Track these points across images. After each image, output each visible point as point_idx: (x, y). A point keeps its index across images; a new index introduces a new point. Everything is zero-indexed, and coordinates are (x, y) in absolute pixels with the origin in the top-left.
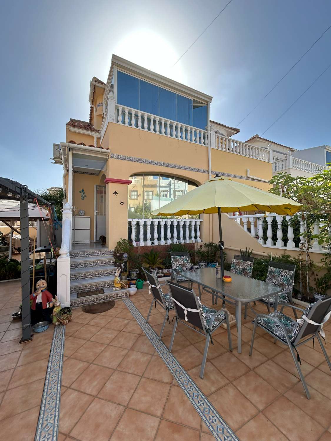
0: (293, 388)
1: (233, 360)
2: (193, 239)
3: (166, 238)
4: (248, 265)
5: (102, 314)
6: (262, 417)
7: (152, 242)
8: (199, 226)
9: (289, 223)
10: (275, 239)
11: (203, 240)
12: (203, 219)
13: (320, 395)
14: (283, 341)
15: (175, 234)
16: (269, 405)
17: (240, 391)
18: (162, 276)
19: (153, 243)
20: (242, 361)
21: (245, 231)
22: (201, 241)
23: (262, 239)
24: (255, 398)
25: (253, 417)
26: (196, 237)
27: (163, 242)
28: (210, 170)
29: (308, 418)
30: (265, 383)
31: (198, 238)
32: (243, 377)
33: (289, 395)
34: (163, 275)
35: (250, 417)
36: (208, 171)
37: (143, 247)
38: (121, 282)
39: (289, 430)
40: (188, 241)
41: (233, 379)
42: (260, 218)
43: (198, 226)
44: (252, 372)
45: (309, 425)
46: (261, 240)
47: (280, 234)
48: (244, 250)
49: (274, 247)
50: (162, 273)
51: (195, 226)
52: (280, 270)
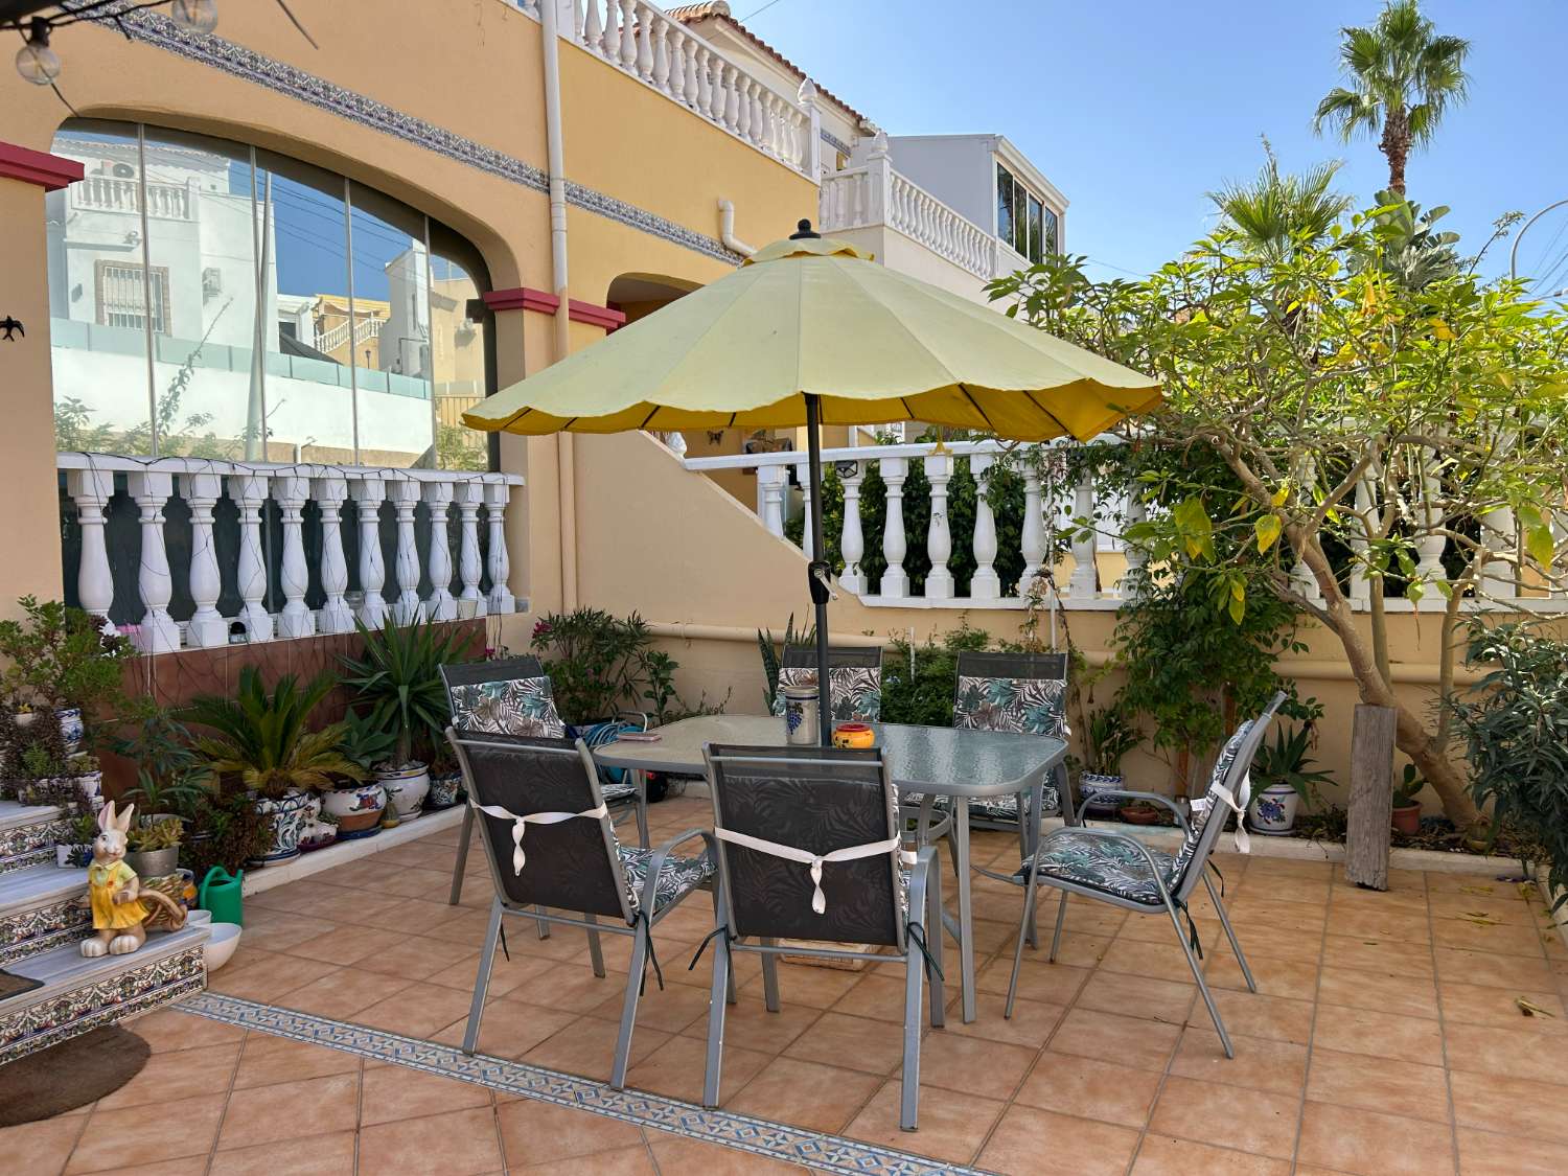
0: (1177, 1050)
1: (967, 1047)
2: (472, 592)
3: (316, 597)
4: (863, 685)
5: (107, 1103)
6: (1156, 1139)
7: (233, 620)
8: (504, 513)
9: (982, 489)
10: (917, 565)
11: (530, 600)
12: (524, 473)
13: (1251, 1041)
14: (1142, 902)
15: (373, 570)
16: (1153, 1109)
17: (1054, 1113)
18: (327, 836)
19: (238, 629)
20: (996, 1039)
21: (773, 537)
22: (520, 607)
23: (857, 568)
24: (1107, 1109)
25: (1137, 1150)
26: (486, 585)
27: (300, 622)
28: (560, 170)
29: (1256, 1096)
30: (1106, 1067)
31: (501, 589)
32: (1035, 1078)
33: (1182, 1067)
34: (331, 830)
35: (1128, 1154)
36: (542, 175)
37: (175, 657)
38: (148, 893)
39: (1234, 1135)
40: (448, 609)
41: (1009, 1094)
42: (853, 468)
43: (497, 516)
44: (1047, 1057)
45: (1267, 1107)
46: (855, 573)
47: (939, 541)
48: (779, 633)
49: (916, 602)
50: (324, 816)
51: (483, 512)
52: (1010, 683)
